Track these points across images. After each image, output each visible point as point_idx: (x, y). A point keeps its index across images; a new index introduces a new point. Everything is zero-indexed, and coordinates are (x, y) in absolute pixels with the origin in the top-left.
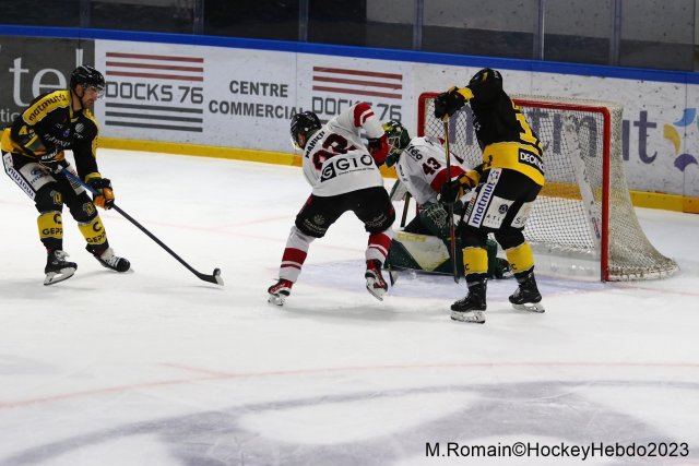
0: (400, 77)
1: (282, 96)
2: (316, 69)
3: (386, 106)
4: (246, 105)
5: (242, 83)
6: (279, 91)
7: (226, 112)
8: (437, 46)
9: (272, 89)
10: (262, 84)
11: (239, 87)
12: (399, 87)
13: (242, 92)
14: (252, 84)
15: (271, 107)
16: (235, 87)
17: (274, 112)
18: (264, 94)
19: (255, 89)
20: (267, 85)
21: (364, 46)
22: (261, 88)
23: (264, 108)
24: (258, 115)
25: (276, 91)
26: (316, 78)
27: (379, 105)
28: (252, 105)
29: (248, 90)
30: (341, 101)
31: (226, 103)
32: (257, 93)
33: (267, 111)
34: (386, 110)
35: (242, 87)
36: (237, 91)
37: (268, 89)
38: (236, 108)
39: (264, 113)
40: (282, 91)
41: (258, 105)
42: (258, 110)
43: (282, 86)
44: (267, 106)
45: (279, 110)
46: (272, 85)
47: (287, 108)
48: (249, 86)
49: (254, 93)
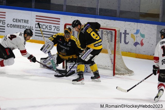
0: (59, 19)
1: (27, 23)
2: (37, 16)
3: (56, 27)
4: (17, 25)
5: (16, 19)
6: (26, 22)
7: (12, 27)
8: (70, 11)
9: (24, 21)
10: (22, 20)
11: (15, 20)
12: (59, 22)
13: (16, 22)
14: (19, 20)
15: (24, 26)
16: (14, 20)
17: (25, 28)
18: (22, 22)
19: (20, 21)
20: (23, 20)
21: (50, 10)
22: (21, 21)
23: (22, 26)
24: (20, 28)
25: (25, 22)
26: (36, 19)
27: (54, 26)
28: (19, 25)
29: (18, 21)
30: (43, 25)
31: (12, 25)
32: (20, 22)
33: (23, 27)
34: (55, 28)
35: (16, 20)
36: (15, 21)
37: (23, 21)
38: (14, 26)
39: (22, 28)
40: (27, 22)
41: (20, 26)
42: (20, 27)
43: (27, 20)
44: (23, 26)
45: (26, 27)
46: (24, 20)
47: (28, 26)
48: (18, 20)
49: (19, 22)
